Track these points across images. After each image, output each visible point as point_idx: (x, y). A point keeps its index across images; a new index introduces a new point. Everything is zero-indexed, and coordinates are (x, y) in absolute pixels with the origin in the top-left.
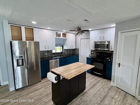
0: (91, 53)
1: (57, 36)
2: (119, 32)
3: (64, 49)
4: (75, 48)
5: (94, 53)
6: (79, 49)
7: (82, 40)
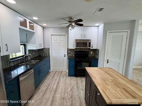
0: (68, 53)
1: (21, 25)
2: (107, 31)
3: (29, 50)
4: (43, 48)
5: (72, 53)
6: (49, 49)
7: (52, 36)
